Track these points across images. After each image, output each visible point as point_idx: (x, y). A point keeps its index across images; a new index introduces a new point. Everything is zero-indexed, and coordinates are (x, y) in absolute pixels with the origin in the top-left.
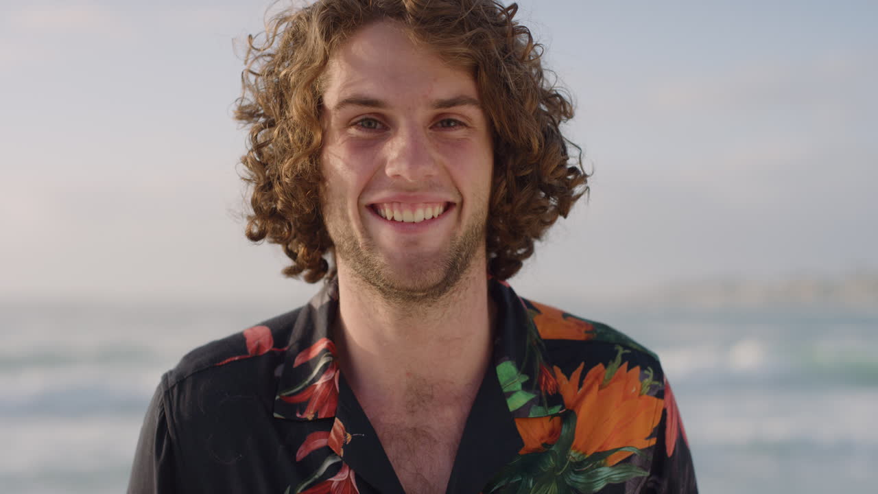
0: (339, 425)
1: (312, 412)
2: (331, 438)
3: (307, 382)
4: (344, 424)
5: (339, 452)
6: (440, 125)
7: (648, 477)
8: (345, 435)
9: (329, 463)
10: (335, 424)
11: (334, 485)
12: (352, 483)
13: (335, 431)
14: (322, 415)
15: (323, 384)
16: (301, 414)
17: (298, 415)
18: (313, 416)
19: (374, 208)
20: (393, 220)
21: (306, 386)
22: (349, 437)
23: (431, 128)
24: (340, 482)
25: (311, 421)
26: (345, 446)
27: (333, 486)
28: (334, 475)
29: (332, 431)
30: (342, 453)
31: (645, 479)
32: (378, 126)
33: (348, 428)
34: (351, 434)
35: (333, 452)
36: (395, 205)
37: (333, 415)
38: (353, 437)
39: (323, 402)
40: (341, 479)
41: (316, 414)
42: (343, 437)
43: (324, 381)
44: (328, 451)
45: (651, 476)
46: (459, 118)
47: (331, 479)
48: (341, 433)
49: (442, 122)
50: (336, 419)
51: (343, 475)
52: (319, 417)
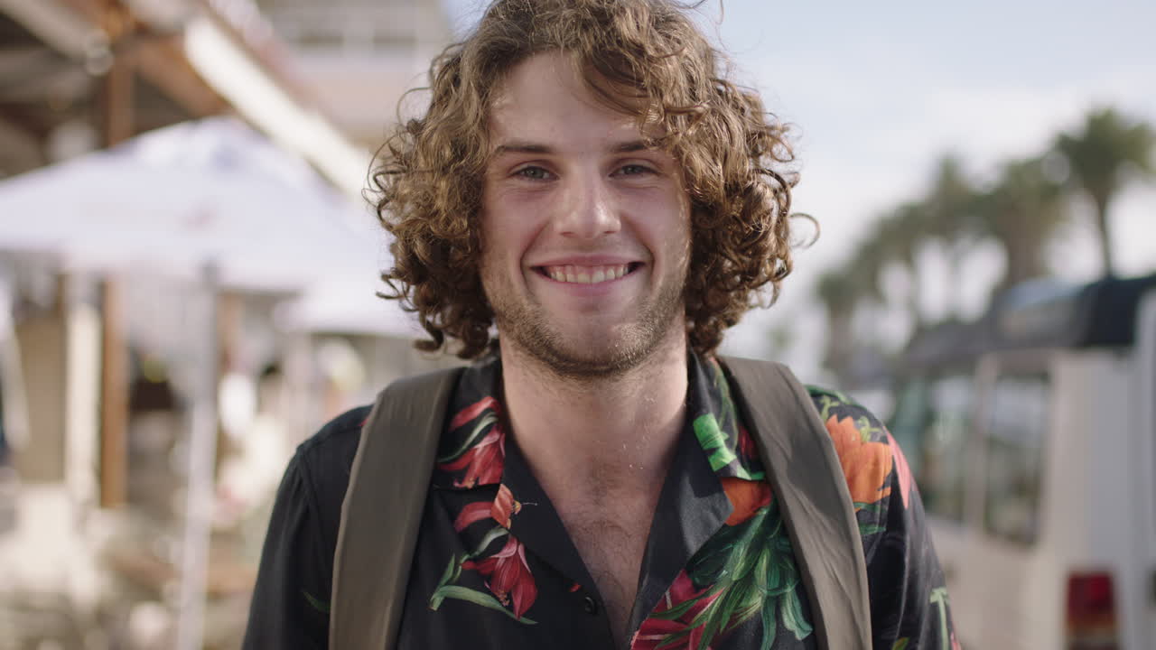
0: (505, 493)
1: (471, 479)
2: (496, 508)
3: (464, 447)
4: (511, 491)
5: (506, 523)
6: (622, 172)
7: (885, 534)
8: (514, 504)
9: (491, 537)
10: (500, 492)
11: (500, 562)
12: (521, 561)
13: (500, 499)
14: (484, 481)
15: (485, 447)
16: (460, 482)
17: (457, 485)
18: (473, 483)
19: (543, 271)
20: (566, 281)
21: (465, 451)
22: (518, 506)
23: (611, 176)
24: (507, 559)
25: (471, 489)
26: (513, 517)
27: (498, 563)
28: (499, 551)
29: (497, 500)
30: (509, 524)
31: (880, 537)
32: (546, 175)
33: (517, 495)
34: (521, 502)
35: (497, 524)
36: (569, 268)
37: (498, 481)
38: (523, 507)
39: (485, 466)
40: (507, 556)
41: (477, 480)
42: (510, 505)
43: (487, 443)
44: (491, 523)
45: (887, 531)
46: (646, 164)
47: (496, 556)
48: (508, 501)
49: (625, 168)
50: (502, 486)
51: (510, 551)
52: (480, 483)
